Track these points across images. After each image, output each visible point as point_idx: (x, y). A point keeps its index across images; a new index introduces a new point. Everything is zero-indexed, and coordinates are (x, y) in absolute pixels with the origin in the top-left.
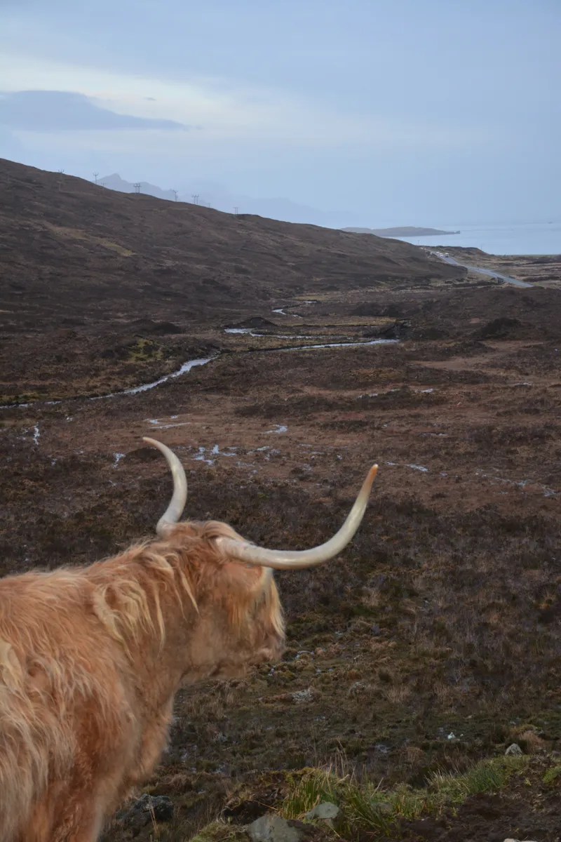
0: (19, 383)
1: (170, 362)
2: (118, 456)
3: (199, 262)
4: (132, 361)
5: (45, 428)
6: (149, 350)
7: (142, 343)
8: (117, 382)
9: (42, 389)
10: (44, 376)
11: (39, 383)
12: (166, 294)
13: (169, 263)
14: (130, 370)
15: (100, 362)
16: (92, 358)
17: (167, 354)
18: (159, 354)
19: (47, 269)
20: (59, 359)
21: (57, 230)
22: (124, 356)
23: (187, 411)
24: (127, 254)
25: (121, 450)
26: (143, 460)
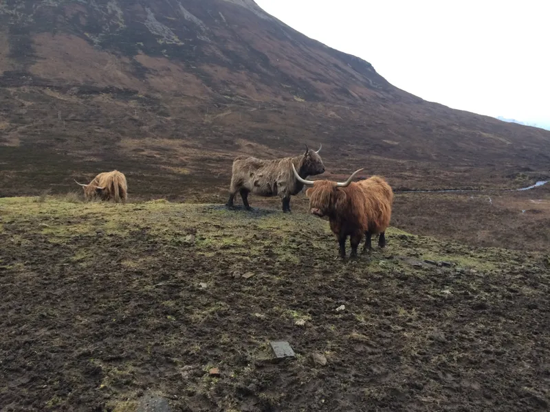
0: (479, 183)
1: (532, 181)
2: (523, 211)
3: (537, 147)
4: (517, 180)
5: (493, 199)
6: (523, 176)
7: (521, 174)
8: (513, 186)
9: (488, 186)
10: (488, 182)
11: (486, 184)
12: (524, 158)
13: (524, 147)
14: (517, 183)
15: (506, 179)
16: (503, 177)
17: (530, 178)
18: (527, 178)
19: (480, 147)
20: (491, 177)
21: (484, 134)
22: (514, 177)
23: (545, 199)
24: (508, 143)
25: (524, 209)
26: (533, 213)
